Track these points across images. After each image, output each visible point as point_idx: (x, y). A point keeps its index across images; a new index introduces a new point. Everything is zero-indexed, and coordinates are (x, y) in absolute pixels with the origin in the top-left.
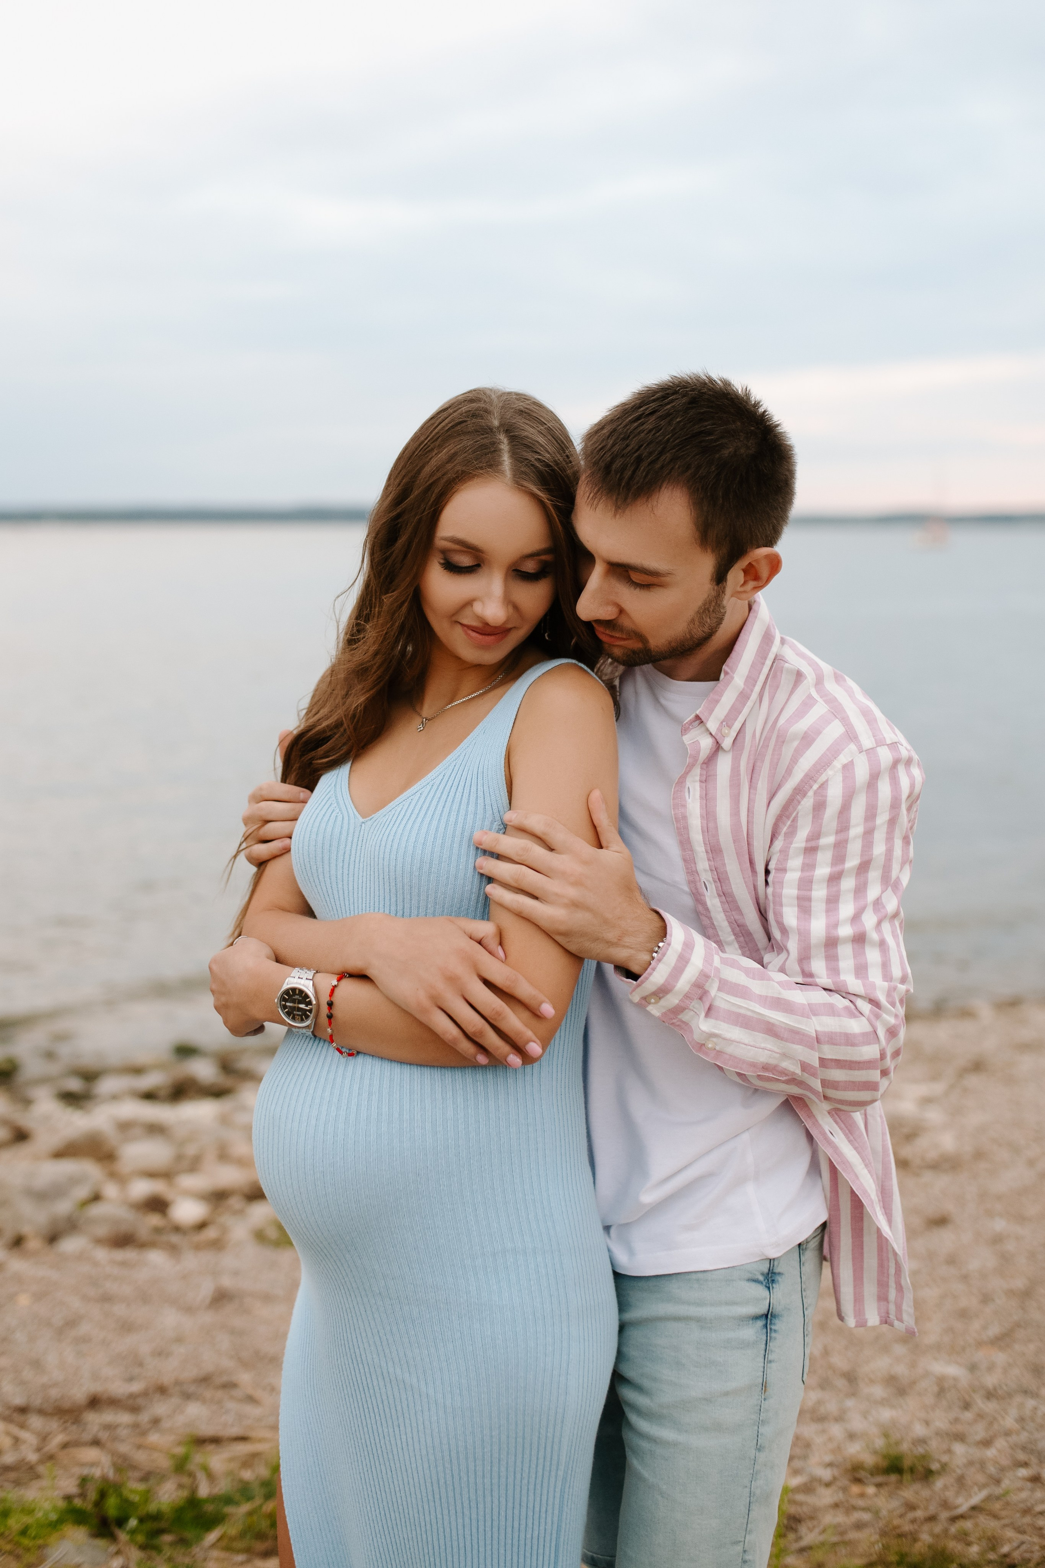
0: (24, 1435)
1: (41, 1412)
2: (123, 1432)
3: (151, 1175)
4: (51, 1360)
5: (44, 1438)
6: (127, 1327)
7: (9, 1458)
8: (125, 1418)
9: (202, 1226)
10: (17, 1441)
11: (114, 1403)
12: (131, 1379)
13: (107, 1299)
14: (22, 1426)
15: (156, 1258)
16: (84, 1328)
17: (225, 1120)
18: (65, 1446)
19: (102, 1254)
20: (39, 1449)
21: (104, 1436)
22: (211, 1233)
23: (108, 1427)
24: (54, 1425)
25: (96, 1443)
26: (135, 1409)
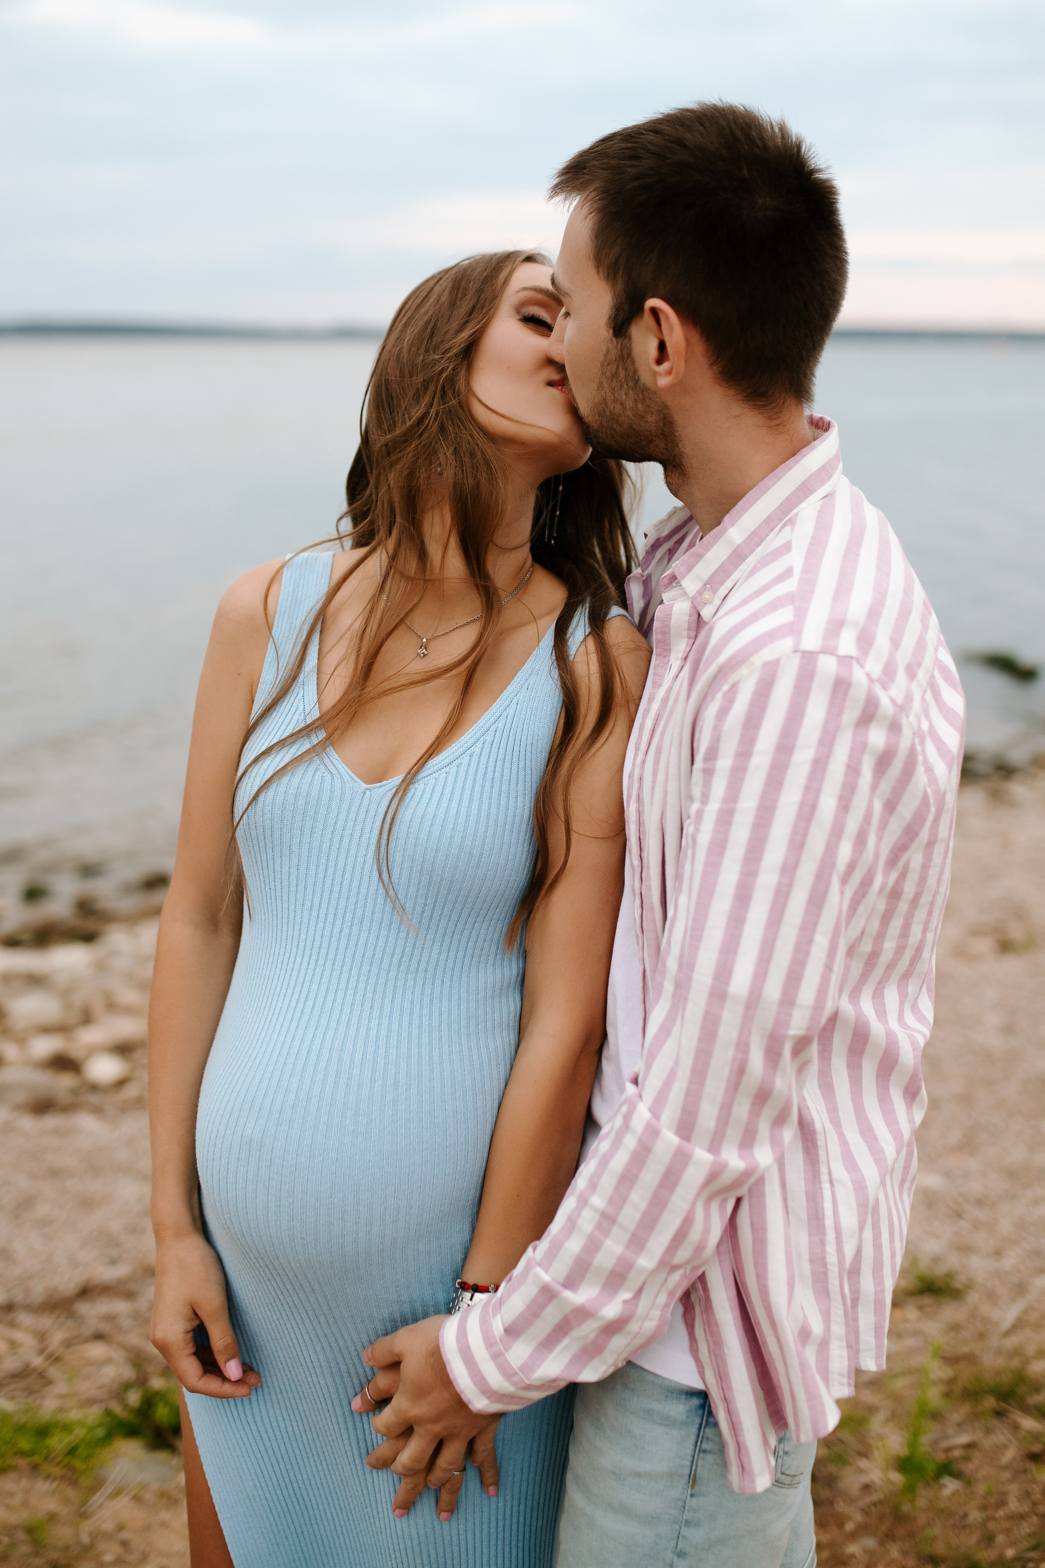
0: (19, 1336)
1: (30, 1308)
2: (126, 1323)
3: (47, 1030)
4: (19, 1248)
5: (42, 1337)
6: (87, 1203)
7: (11, 1364)
8: (120, 1307)
9: (121, 1083)
10: (13, 1345)
11: (105, 1290)
12: (113, 1262)
13: (54, 1174)
14: (12, 1325)
15: (86, 1122)
16: (42, 1209)
17: (101, 967)
18: (68, 1344)
19: (28, 1123)
20: (41, 1351)
21: (105, 1327)
22: (131, 1091)
23: (110, 1318)
24: (46, 1321)
25: (99, 1337)
26: (130, 1296)
